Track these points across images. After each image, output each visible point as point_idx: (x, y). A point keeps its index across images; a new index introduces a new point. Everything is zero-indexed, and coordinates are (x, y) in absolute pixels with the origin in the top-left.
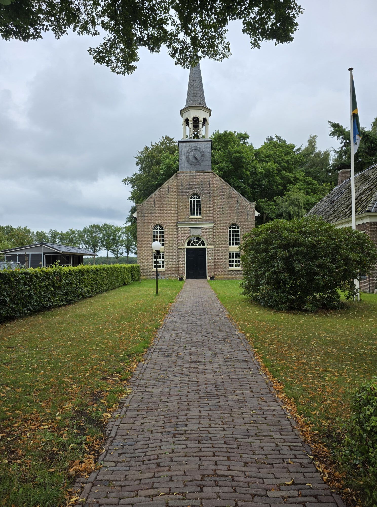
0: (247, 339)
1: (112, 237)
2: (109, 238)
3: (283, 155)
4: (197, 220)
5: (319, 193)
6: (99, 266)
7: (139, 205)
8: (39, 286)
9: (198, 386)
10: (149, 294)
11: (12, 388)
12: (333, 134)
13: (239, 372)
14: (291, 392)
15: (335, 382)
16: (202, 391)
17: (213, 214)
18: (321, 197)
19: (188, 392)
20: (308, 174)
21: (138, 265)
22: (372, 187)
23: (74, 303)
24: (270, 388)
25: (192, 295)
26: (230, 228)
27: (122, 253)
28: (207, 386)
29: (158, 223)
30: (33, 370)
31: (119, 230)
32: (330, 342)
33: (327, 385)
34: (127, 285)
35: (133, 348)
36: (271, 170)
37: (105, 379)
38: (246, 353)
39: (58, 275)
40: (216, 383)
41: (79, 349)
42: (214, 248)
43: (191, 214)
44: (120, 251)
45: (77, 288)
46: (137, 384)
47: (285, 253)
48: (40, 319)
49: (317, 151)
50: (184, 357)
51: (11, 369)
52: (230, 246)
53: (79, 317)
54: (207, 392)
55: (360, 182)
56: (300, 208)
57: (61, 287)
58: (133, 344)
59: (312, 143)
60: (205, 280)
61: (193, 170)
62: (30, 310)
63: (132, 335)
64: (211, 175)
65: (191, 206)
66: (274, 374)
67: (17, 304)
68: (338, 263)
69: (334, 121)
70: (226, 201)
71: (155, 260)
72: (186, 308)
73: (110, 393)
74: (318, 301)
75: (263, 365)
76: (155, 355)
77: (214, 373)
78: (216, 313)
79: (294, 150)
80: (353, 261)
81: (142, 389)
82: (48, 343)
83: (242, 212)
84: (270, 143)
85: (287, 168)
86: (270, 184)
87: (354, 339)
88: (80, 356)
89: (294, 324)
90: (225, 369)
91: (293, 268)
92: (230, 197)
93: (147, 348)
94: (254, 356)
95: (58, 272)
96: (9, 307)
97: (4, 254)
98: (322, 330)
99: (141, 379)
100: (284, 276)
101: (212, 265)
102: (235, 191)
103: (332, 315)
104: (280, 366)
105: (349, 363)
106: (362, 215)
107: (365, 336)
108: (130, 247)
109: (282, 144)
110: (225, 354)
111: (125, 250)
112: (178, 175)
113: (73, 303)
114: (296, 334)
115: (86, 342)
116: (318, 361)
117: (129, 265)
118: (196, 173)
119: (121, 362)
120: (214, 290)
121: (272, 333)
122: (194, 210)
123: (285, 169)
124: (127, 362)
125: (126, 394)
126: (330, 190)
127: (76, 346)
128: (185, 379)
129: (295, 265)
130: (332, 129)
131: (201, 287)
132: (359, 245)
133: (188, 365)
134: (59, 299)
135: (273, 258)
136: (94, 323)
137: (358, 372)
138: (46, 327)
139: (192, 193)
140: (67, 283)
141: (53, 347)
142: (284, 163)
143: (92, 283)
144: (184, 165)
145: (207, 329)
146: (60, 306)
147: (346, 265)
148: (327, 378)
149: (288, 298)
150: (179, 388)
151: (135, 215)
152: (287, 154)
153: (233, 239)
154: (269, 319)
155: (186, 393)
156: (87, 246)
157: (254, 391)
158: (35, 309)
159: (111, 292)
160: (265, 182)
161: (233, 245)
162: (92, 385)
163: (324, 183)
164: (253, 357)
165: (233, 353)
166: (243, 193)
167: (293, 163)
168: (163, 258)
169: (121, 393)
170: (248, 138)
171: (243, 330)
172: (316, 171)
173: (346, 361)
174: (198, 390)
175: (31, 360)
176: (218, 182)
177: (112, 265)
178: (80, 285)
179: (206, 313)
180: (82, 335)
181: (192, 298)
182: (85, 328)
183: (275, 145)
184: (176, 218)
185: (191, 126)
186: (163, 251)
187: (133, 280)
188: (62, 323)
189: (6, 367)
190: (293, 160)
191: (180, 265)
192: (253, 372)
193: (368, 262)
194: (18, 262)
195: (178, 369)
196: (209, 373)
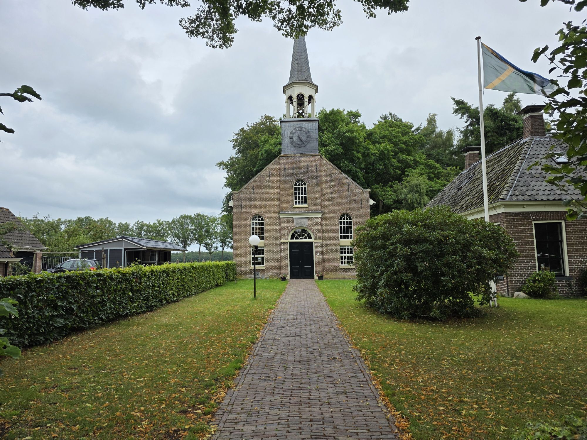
0: (362, 357)
1: (205, 229)
2: (201, 229)
3: (400, 135)
4: (302, 209)
5: (442, 178)
6: (187, 264)
7: (236, 193)
8: (114, 290)
9: (301, 422)
10: (245, 298)
11: (67, 426)
12: (456, 111)
13: (353, 403)
14: (418, 432)
15: (474, 418)
16: (305, 430)
17: (321, 202)
18: (446, 183)
19: (288, 432)
20: (429, 156)
21: (234, 262)
22: (505, 172)
23: (156, 310)
24: (392, 425)
25: (297, 299)
26: (341, 219)
27: (217, 247)
28: (312, 423)
29: (257, 213)
30: (97, 399)
31: (213, 220)
32: (464, 361)
33: (464, 422)
34: (220, 286)
35: (222, 369)
36: (386, 152)
37: (184, 412)
38: (362, 376)
39: (138, 276)
40: (323, 418)
41: (156, 370)
42: (322, 242)
43: (296, 202)
44: (215, 245)
45: (160, 292)
46: (224, 419)
47: (406, 250)
48: (113, 330)
49: (438, 130)
50: (284, 381)
51: (69, 399)
52: (340, 240)
53: (160, 328)
54: (312, 432)
55: (490, 166)
56: (421, 195)
57: (141, 291)
58: (222, 364)
59: (432, 121)
60: (312, 279)
61: (297, 153)
62: (102, 319)
63: (222, 352)
64: (318, 158)
65: (296, 193)
66: (397, 405)
67: (87, 312)
68: (469, 262)
69: (458, 98)
70: (336, 188)
71: (253, 256)
72: (289, 315)
73: (189, 432)
74: (447, 307)
75: (383, 393)
76: (249, 378)
77: (322, 405)
78: (324, 323)
79: (413, 129)
80: (488, 259)
81: (230, 426)
82: (119, 362)
83: (354, 200)
84: (385, 122)
85: (405, 150)
86: (385, 167)
87: (494, 358)
88: (157, 381)
89: (419, 337)
90: (335, 399)
91: (416, 267)
92: (340, 183)
93: (240, 369)
94: (371, 380)
95: (138, 273)
96: (77, 316)
97: (78, 250)
98: (454, 345)
99: (230, 412)
100: (406, 276)
101: (320, 261)
102: (346, 176)
103: (465, 325)
104: (404, 394)
105: (490, 390)
106: (495, 205)
107: (507, 353)
108: (226, 240)
109: (398, 123)
110: (335, 377)
111: (220, 244)
112: (281, 158)
113: (154, 310)
114: (421, 350)
115: (166, 362)
116: (451, 388)
117: (223, 263)
118: (300, 156)
119: (206, 389)
120: (324, 293)
121: (392, 350)
122: (299, 199)
123: (402, 151)
124: (213, 389)
125: (210, 433)
126: (456, 175)
127: (152, 366)
128: (284, 412)
129: (418, 265)
130: (455, 107)
131: (308, 289)
132: (494, 239)
133: (287, 393)
134: (138, 305)
135: (392, 255)
136: (178, 336)
137: (501, 402)
138: (119, 341)
139: (296, 179)
140: (148, 285)
141: (125, 367)
142: (402, 145)
143: (178, 285)
144: (288, 147)
145: (313, 343)
146: (139, 313)
147: (479, 264)
148: (464, 412)
149: (410, 304)
150: (276, 426)
151: (231, 204)
152: (404, 134)
153: (344, 231)
154: (388, 330)
155: (285, 433)
156: (176, 239)
157: (371, 430)
158: (108, 318)
159: (200, 295)
160: (380, 166)
161: (345, 238)
162: (168, 420)
163: (448, 166)
164: (369, 382)
165: (345, 376)
166: (355, 178)
167: (412, 145)
168: (263, 254)
169: (203, 432)
170: (360, 117)
171: (357, 345)
172: (439, 153)
173: (486, 388)
174: (300, 428)
175: (96, 386)
176: (327, 166)
177: (202, 263)
178: (163, 287)
179: (312, 323)
180: (162, 351)
181: (296, 304)
182: (166, 343)
183: (391, 125)
184: (278, 207)
185: (295, 104)
186: (263, 245)
187: (227, 279)
188: (140, 335)
189: (64, 395)
190: (412, 141)
191: (283, 262)
192: (370, 404)
193: (506, 261)
194: (94, 259)
195: (276, 399)
196: (315, 404)
